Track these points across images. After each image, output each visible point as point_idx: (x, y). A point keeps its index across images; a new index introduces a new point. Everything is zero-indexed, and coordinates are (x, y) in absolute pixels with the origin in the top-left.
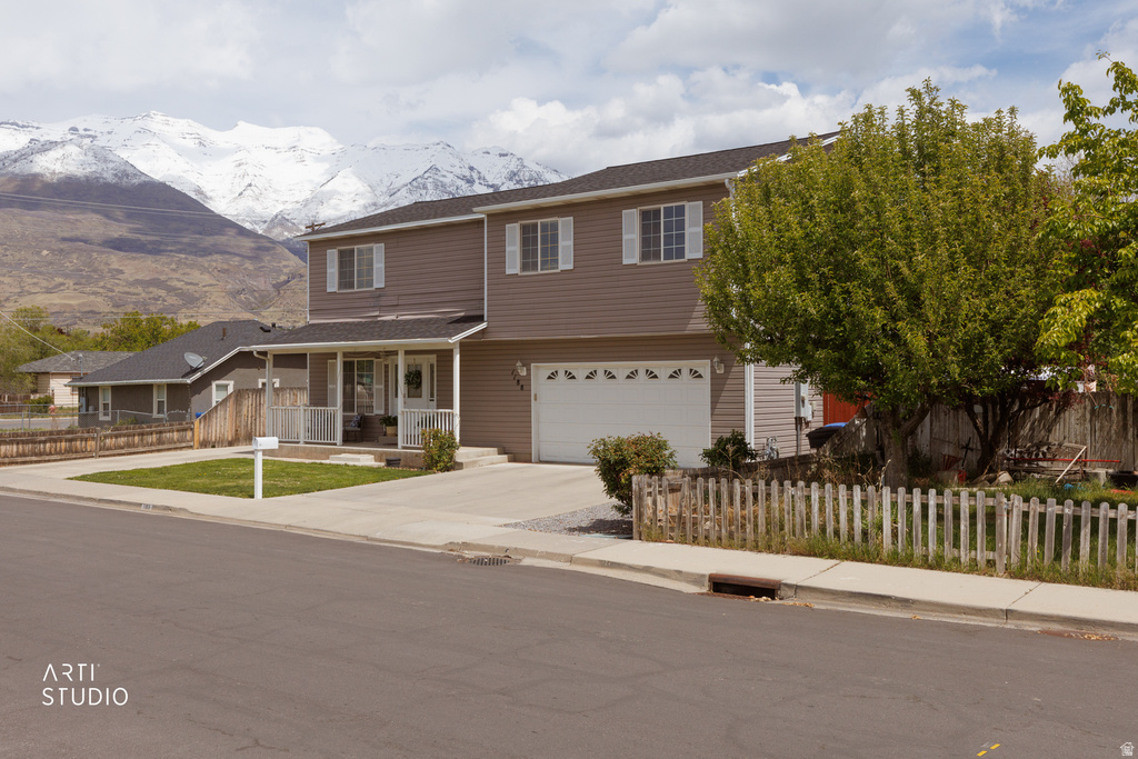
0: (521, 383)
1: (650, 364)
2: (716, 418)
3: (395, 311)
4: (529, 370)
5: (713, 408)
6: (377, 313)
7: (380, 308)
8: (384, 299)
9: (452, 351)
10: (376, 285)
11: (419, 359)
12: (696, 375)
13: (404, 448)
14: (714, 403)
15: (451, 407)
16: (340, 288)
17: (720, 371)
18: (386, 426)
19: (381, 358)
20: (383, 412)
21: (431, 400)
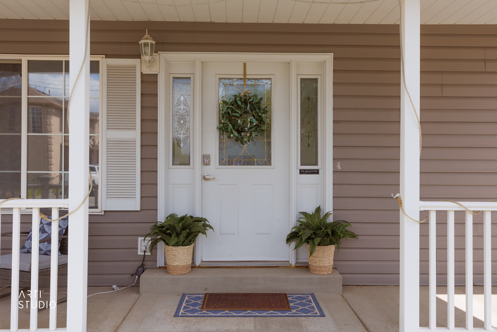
18: (161, 245)
19: (138, 56)
20: (134, 204)
21: (302, 172)
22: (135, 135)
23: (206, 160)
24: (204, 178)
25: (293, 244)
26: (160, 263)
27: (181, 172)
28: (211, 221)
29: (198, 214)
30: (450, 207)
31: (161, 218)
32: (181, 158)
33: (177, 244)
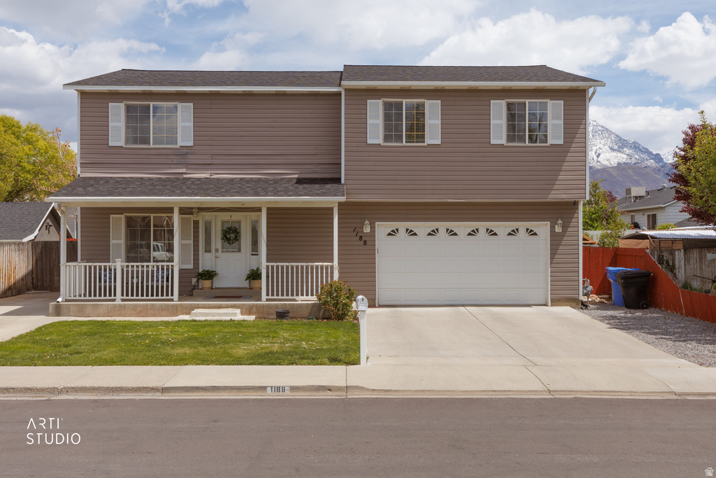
0: (364, 239)
1: (491, 225)
2: (554, 265)
3: (207, 169)
4: (373, 228)
5: (552, 258)
6: (184, 170)
7: (187, 165)
8: (191, 157)
9: (332, 209)
10: (180, 143)
11: (236, 216)
12: (532, 233)
13: (268, 300)
14: (553, 254)
15: (332, 261)
16: (127, 142)
17: (558, 229)
18: (200, 280)
19: (192, 214)
20: (191, 266)
21: (252, 255)
22: (191, 242)
23: (217, 250)
24: (216, 257)
25: (248, 281)
26: (200, 287)
27: (208, 255)
28: (218, 272)
29: (214, 270)
30: (274, 264)
31: (200, 271)
32: (208, 250)
33: (205, 279)
